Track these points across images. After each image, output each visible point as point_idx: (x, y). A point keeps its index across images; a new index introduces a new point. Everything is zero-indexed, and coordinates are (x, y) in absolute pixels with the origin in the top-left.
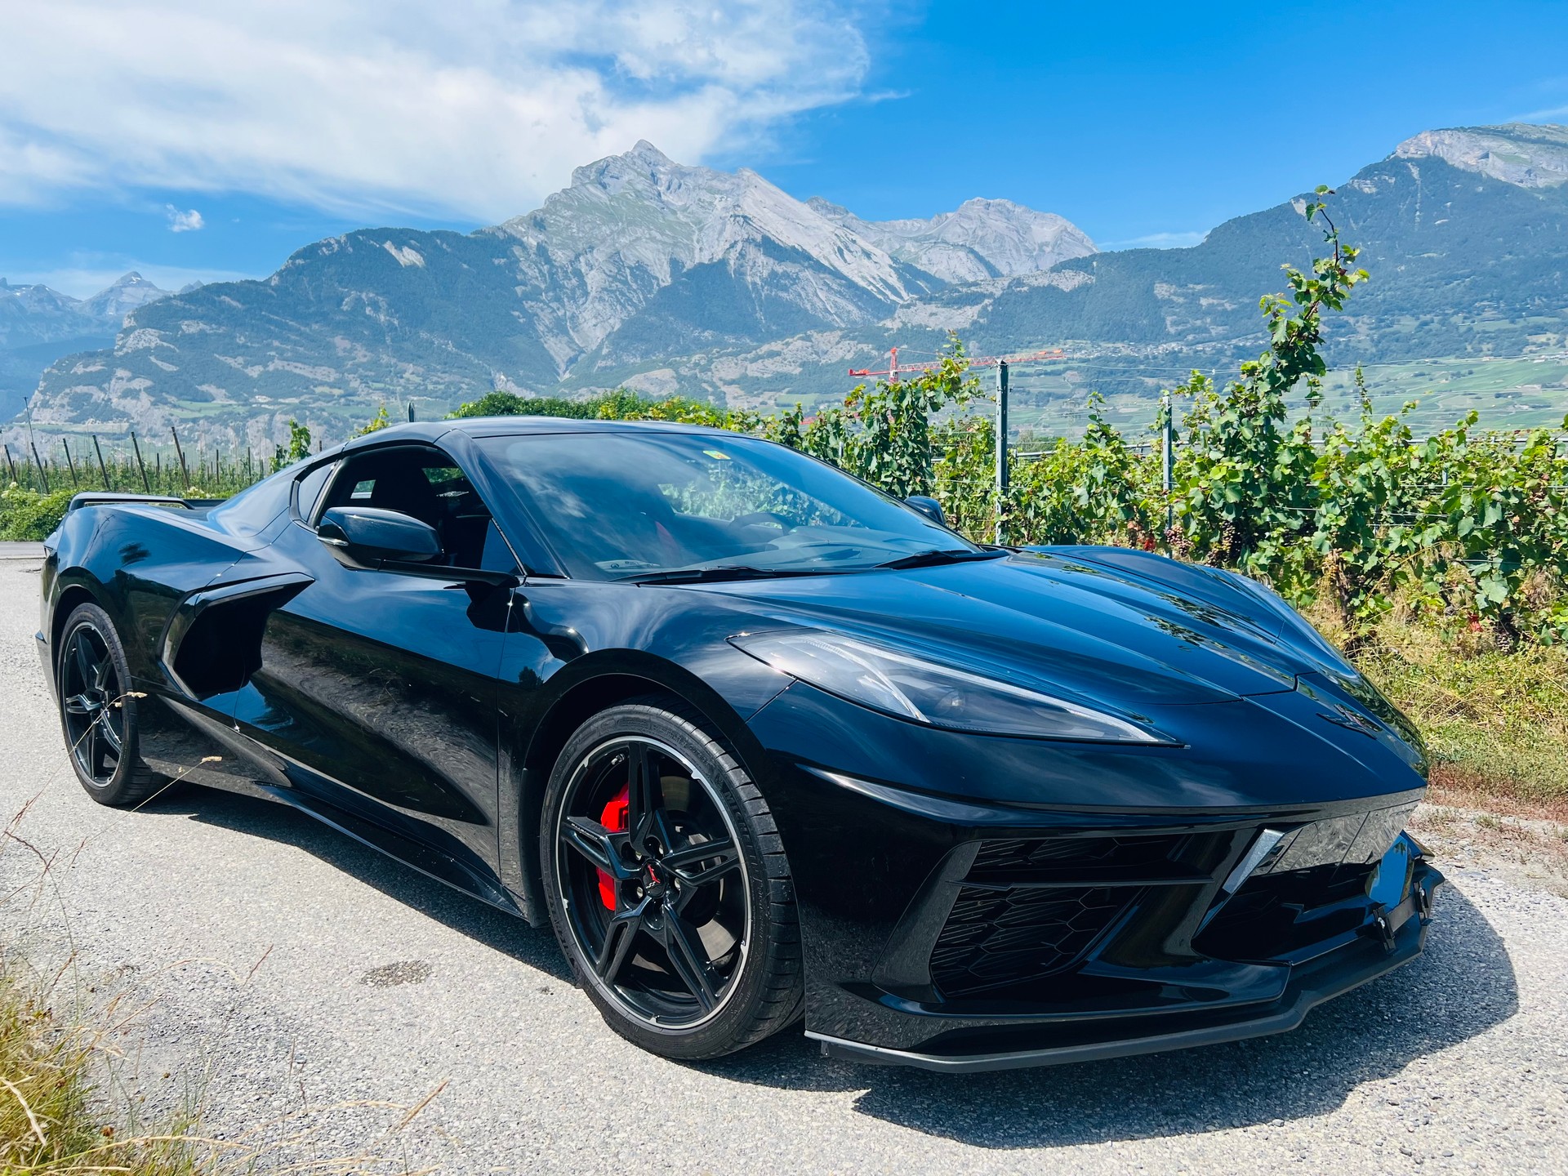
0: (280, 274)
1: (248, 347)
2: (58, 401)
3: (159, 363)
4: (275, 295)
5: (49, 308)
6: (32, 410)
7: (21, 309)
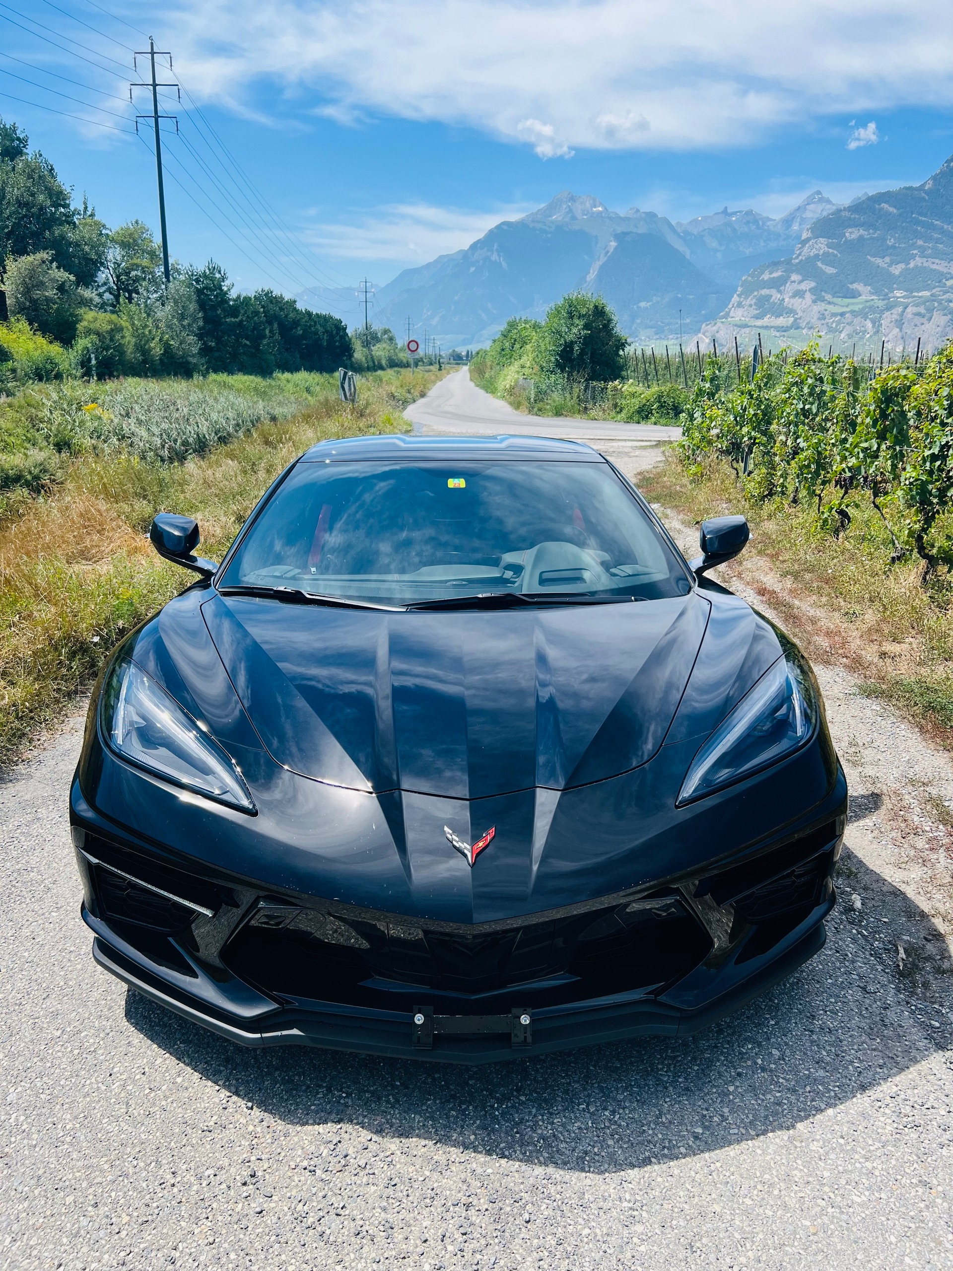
0: (934, 178)
1: (895, 247)
2: (748, 303)
4: (927, 197)
5: (753, 227)
6: (730, 309)
7: (734, 230)
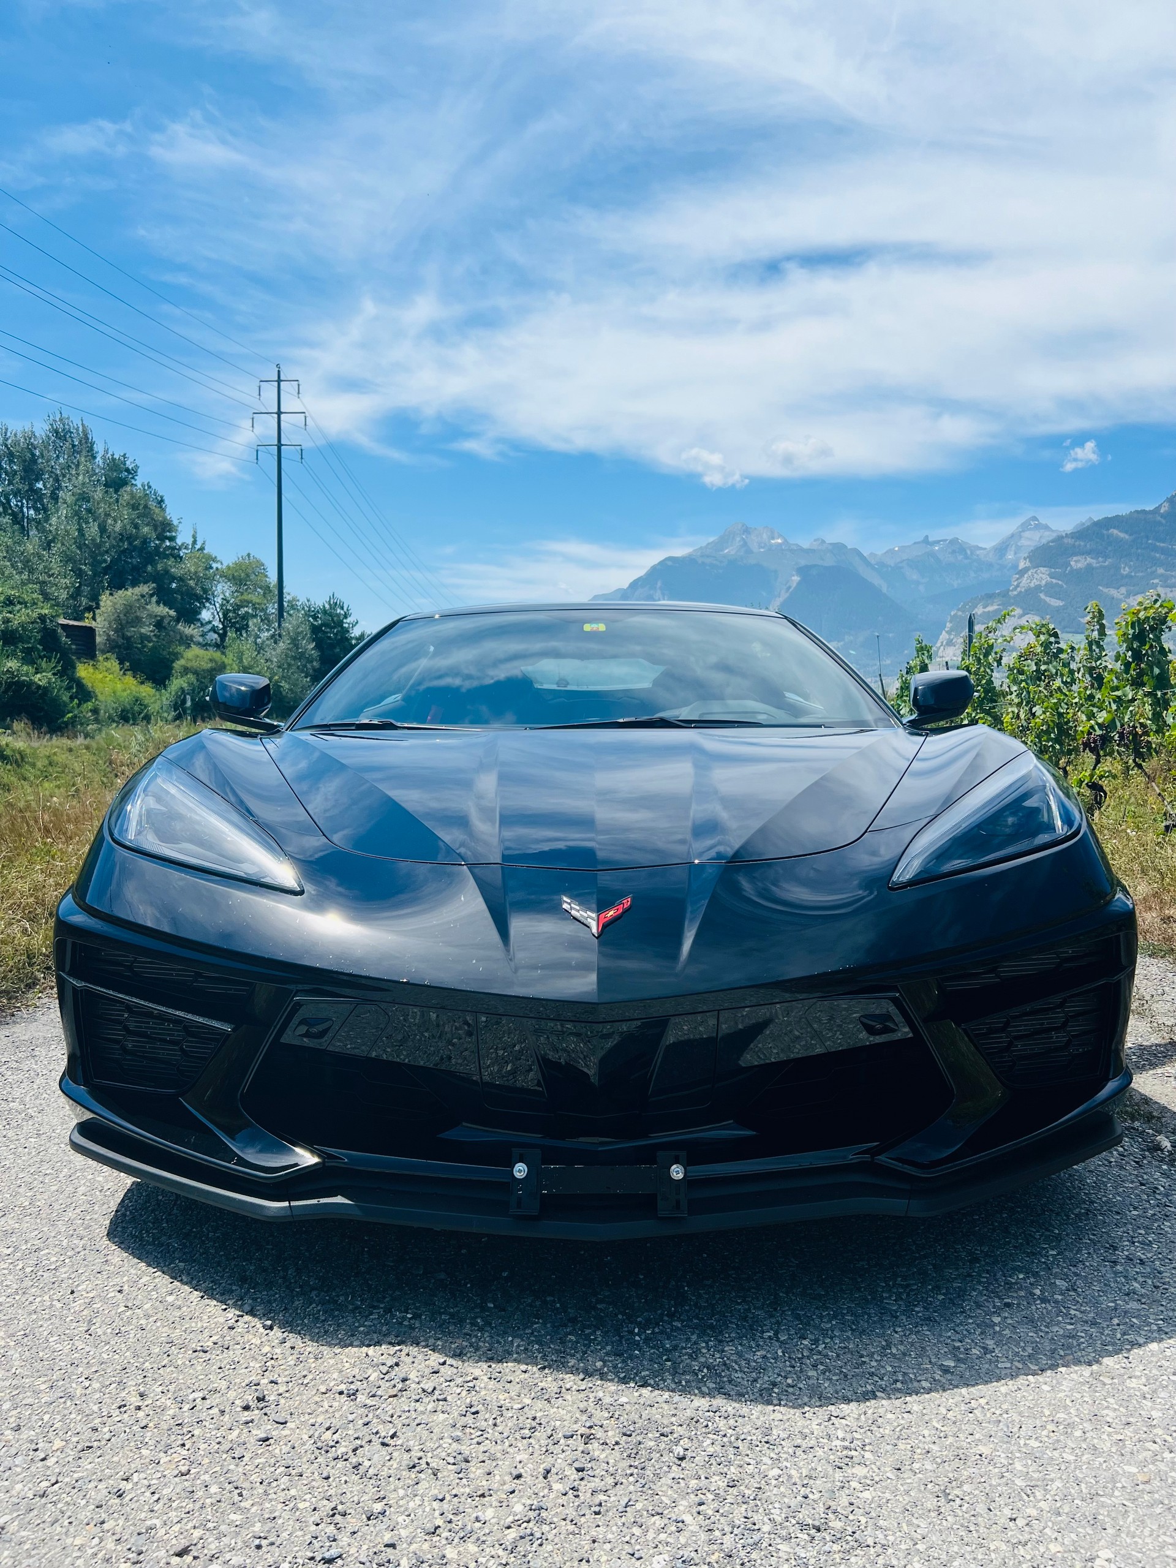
0: (1169, 500)
1: (1132, 577)
3: (1048, 599)
4: (1164, 521)
5: (960, 557)
7: (938, 561)
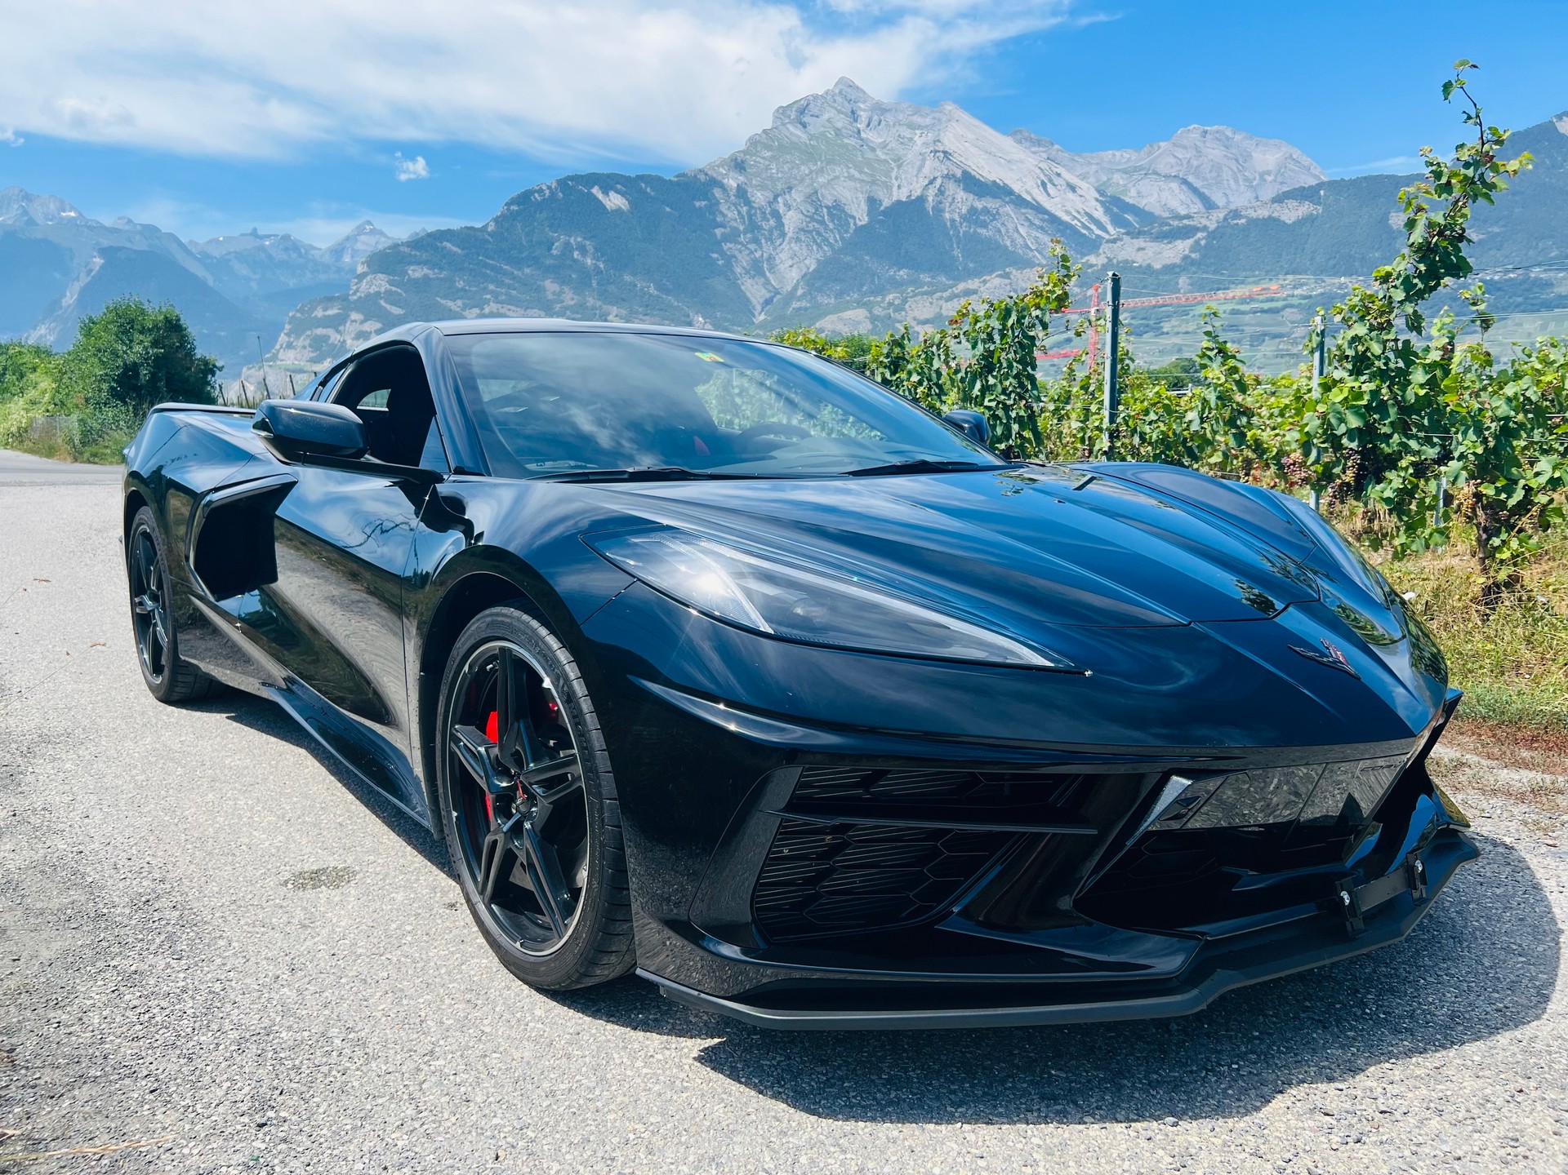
0: (496, 220)
1: (466, 291)
2: (300, 342)
3: (388, 307)
4: (491, 240)
5: (294, 255)
6: (278, 351)
7: (270, 257)
